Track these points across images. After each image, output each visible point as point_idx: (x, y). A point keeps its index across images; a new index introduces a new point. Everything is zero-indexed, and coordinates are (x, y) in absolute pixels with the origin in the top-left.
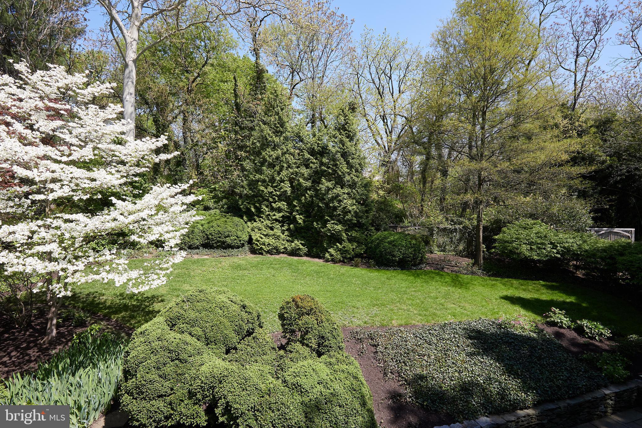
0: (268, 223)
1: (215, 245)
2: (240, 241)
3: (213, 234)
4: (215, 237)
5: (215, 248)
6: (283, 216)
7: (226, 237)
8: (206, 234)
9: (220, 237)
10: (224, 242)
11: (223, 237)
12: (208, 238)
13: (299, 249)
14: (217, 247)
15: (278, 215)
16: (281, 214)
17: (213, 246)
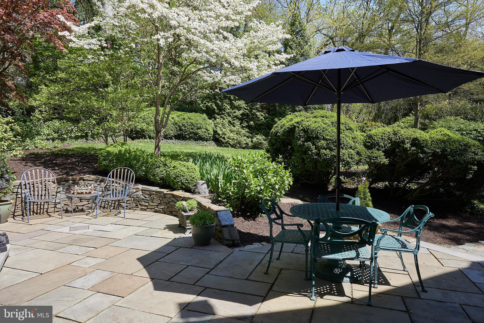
0: (230, 119)
1: (188, 136)
2: (209, 134)
3: (186, 125)
4: (189, 129)
5: (187, 139)
6: (242, 114)
7: (197, 129)
8: (179, 126)
9: (192, 129)
10: (196, 134)
11: (195, 128)
12: (181, 130)
13: (261, 143)
14: (190, 138)
15: (238, 113)
16: (241, 112)
17: (185, 137)
